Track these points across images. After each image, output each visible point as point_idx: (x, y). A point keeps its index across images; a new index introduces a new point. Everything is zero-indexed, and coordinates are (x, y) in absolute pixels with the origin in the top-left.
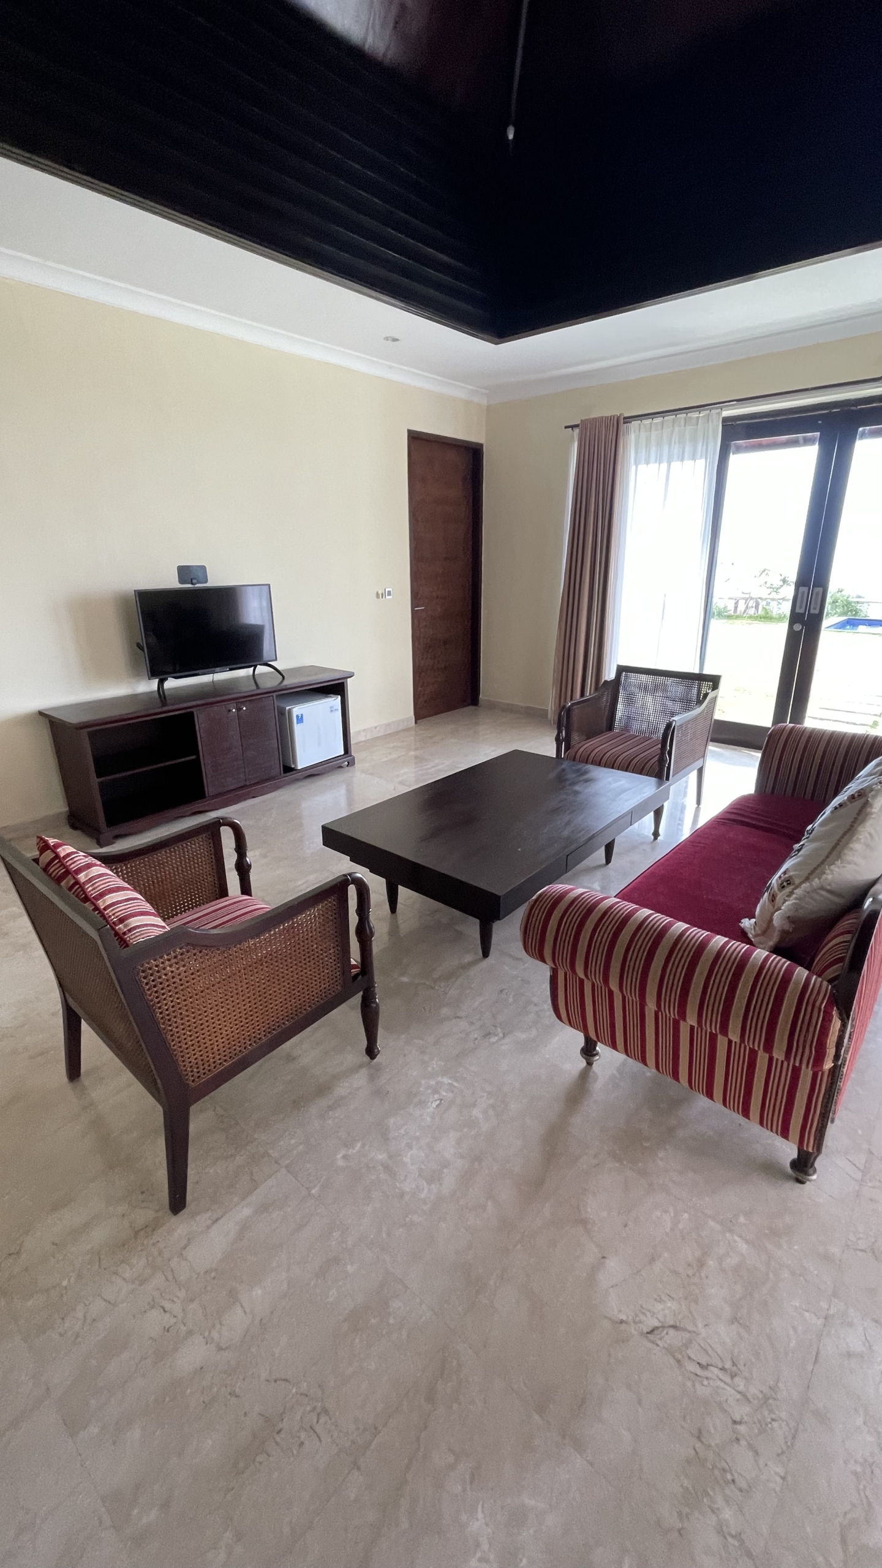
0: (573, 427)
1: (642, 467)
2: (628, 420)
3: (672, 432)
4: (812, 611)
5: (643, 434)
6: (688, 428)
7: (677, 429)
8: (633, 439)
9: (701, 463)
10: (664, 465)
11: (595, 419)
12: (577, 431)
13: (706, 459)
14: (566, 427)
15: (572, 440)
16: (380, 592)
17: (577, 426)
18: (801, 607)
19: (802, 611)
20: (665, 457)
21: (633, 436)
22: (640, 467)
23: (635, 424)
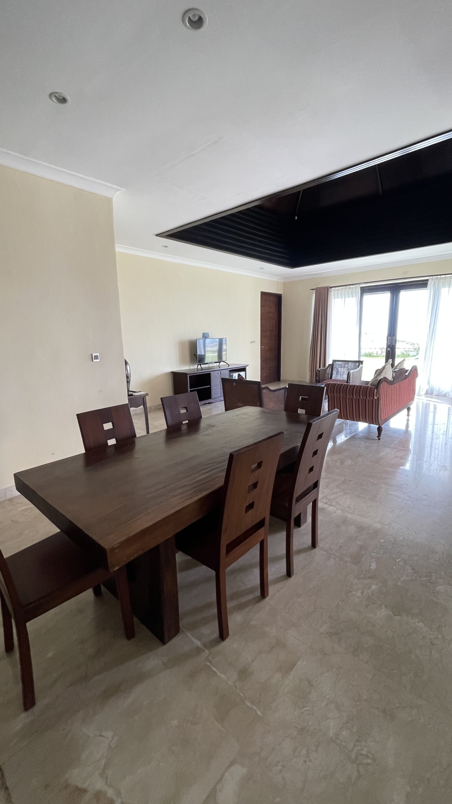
0: (313, 289)
1: (336, 300)
2: (331, 287)
3: (345, 291)
4: (393, 344)
5: (336, 292)
6: (350, 290)
7: (346, 290)
8: (333, 293)
9: (355, 298)
10: (343, 299)
11: (320, 287)
12: (314, 290)
13: (356, 297)
14: (311, 289)
15: (313, 293)
16: (252, 341)
17: (314, 289)
18: (389, 343)
19: (390, 344)
20: (343, 296)
21: (333, 292)
22: (335, 299)
23: (333, 288)
